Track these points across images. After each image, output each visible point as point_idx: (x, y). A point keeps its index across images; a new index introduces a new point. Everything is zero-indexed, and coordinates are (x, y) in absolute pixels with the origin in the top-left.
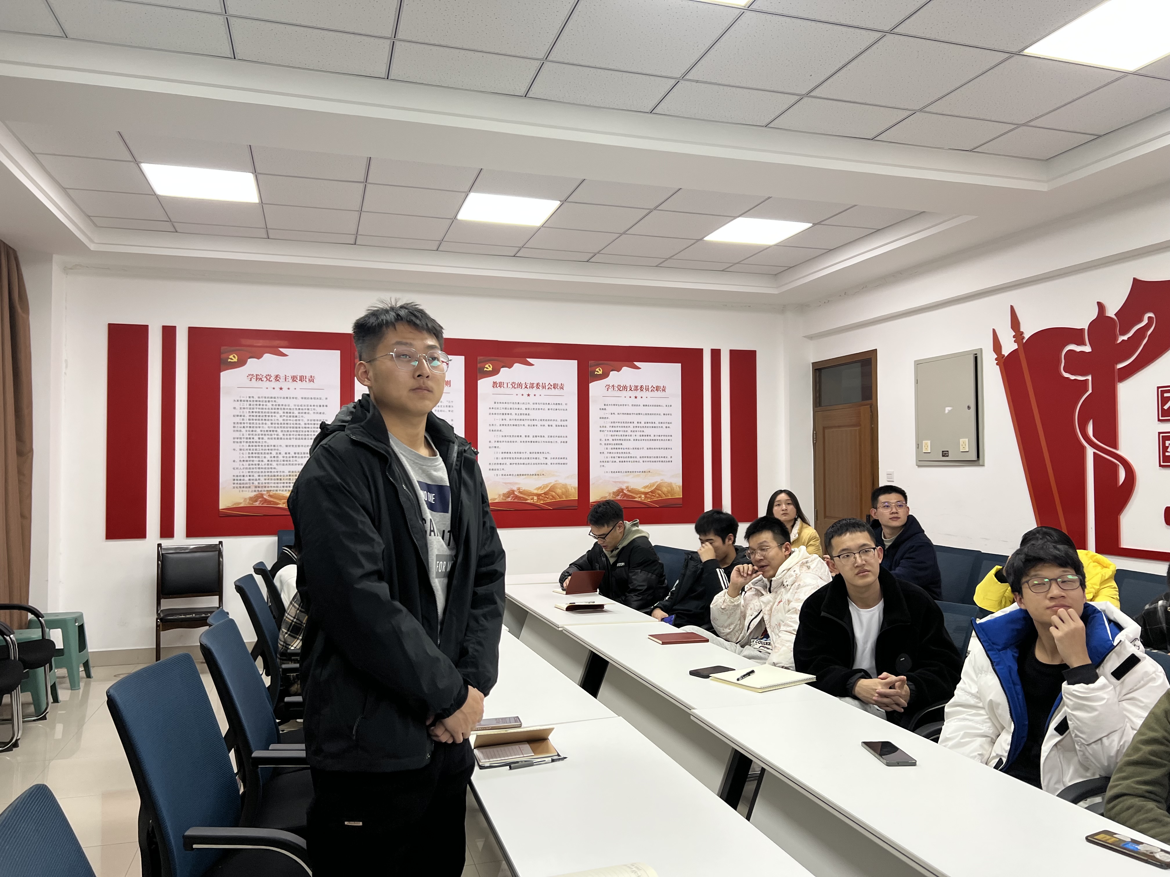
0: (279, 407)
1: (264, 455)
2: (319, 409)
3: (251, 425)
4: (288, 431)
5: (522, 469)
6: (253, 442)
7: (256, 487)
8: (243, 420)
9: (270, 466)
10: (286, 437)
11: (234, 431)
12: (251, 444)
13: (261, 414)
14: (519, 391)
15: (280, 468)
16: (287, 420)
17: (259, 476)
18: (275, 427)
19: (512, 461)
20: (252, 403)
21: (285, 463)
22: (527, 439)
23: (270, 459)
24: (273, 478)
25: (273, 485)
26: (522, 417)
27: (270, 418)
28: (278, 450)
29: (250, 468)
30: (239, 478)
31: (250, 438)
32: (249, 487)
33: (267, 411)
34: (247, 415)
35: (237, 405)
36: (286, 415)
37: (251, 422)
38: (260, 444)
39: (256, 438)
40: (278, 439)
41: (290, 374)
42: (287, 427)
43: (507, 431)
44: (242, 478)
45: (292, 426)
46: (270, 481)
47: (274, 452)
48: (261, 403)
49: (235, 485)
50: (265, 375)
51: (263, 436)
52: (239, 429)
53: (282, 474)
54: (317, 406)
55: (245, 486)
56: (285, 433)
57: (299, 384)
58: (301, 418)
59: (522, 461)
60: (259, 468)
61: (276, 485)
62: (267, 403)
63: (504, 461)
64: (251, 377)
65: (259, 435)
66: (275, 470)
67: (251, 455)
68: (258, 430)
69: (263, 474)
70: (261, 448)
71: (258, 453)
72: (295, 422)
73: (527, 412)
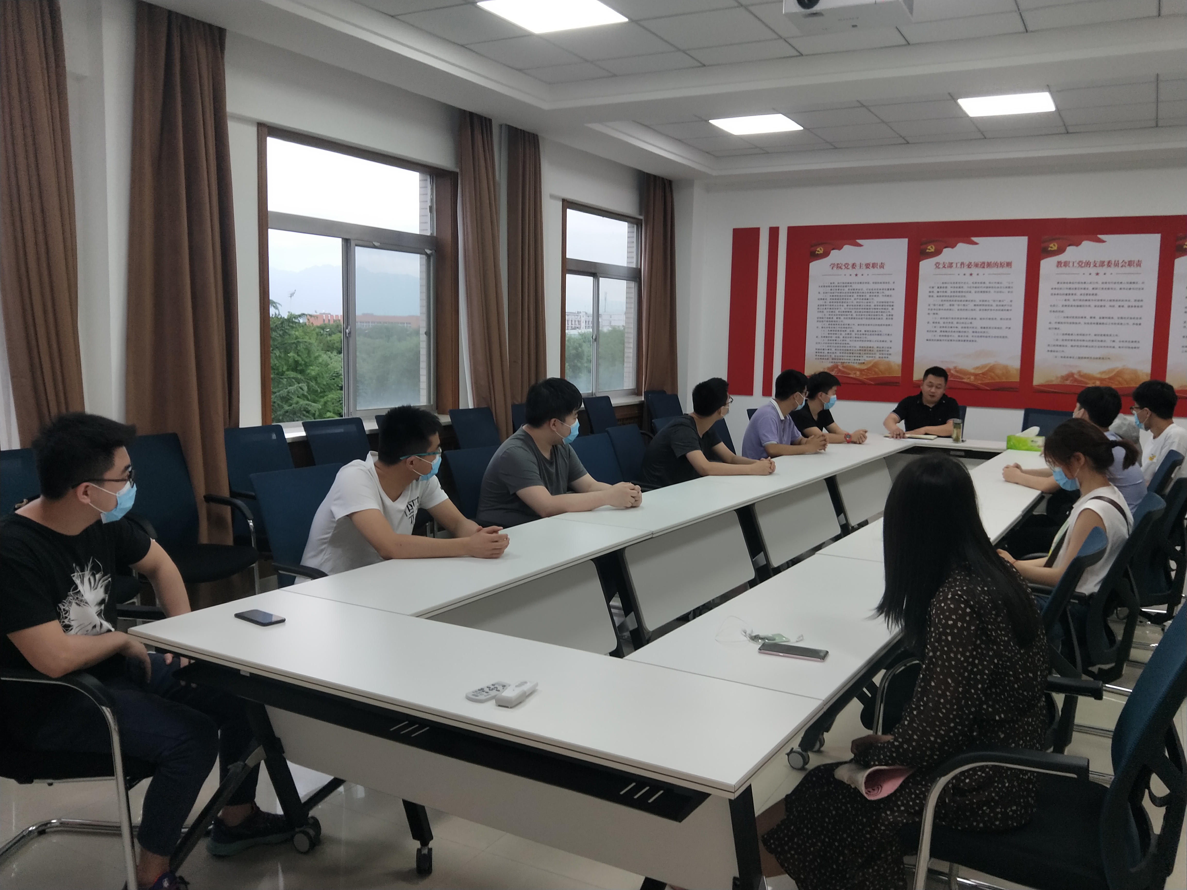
0: (854, 291)
1: (840, 332)
2: (887, 293)
3: (831, 307)
4: (860, 312)
5: (1084, 352)
6: (832, 321)
7: (833, 359)
8: (825, 302)
9: (844, 342)
10: (858, 317)
11: (818, 312)
12: (830, 323)
13: (839, 298)
14: (1087, 270)
15: (852, 344)
16: (860, 302)
17: (836, 350)
18: (850, 309)
19: (1073, 343)
20: (832, 288)
21: (857, 339)
22: (1093, 321)
23: (845, 336)
24: (847, 352)
25: (846, 358)
26: (1088, 297)
27: (846, 301)
28: (851, 328)
29: (829, 343)
30: (820, 351)
31: (830, 318)
32: (828, 359)
33: (844, 294)
34: (829, 298)
35: (822, 290)
36: (859, 298)
37: (832, 304)
38: (838, 323)
39: (835, 317)
40: (852, 318)
41: (864, 262)
42: (860, 309)
43: (1069, 312)
44: (823, 351)
45: (864, 307)
46: (844, 355)
47: (848, 330)
48: (840, 288)
49: (817, 357)
50: (844, 264)
51: (840, 316)
52: (822, 310)
53: (854, 349)
54: (885, 289)
55: (824, 358)
56: (858, 314)
57: (871, 271)
58: (871, 301)
59: (1085, 344)
60: (836, 343)
61: (849, 358)
62: (845, 288)
63: (1065, 343)
64: (833, 266)
65: (837, 315)
66: (849, 345)
67: (830, 332)
68: (837, 311)
69: (839, 348)
70: (838, 326)
71: (836, 331)
72: (866, 304)
73: (1095, 292)
